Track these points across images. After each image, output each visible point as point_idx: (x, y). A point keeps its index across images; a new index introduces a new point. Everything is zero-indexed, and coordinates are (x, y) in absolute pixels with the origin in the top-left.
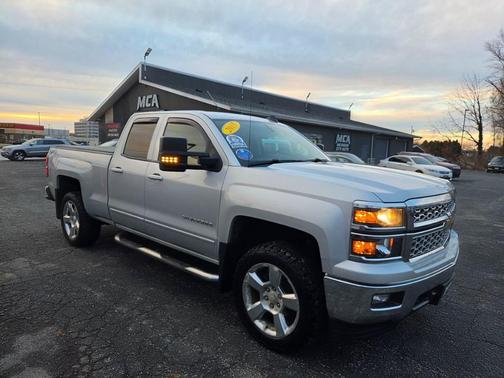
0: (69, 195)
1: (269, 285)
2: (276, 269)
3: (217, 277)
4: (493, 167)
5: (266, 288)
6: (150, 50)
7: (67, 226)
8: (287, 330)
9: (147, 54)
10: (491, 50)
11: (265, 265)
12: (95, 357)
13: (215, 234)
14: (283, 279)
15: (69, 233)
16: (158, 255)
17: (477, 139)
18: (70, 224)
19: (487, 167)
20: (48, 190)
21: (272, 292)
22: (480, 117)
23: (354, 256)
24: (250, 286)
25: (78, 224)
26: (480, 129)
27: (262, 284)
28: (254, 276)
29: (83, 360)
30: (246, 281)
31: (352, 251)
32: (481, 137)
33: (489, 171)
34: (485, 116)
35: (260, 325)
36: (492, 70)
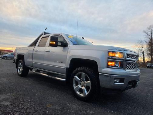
0: (21, 60)
1: (81, 80)
2: (84, 73)
3: (65, 80)
4: (148, 66)
5: (80, 81)
6: (47, 28)
7: (18, 70)
8: (87, 93)
9: (46, 29)
10: (145, 33)
11: (80, 73)
12: (25, 100)
13: (65, 66)
14: (86, 77)
15: (19, 72)
16: (47, 75)
17: (143, 58)
18: (20, 70)
19: (146, 66)
20: (14, 60)
21: (82, 82)
22: (143, 52)
23: (108, 67)
24: (75, 81)
25: (22, 69)
26: (144, 55)
27: (79, 79)
28: (77, 77)
29: (21, 101)
30: (74, 79)
31: (108, 65)
32: (144, 57)
33: (147, 68)
34: (145, 52)
35: (78, 93)
36: (146, 38)
